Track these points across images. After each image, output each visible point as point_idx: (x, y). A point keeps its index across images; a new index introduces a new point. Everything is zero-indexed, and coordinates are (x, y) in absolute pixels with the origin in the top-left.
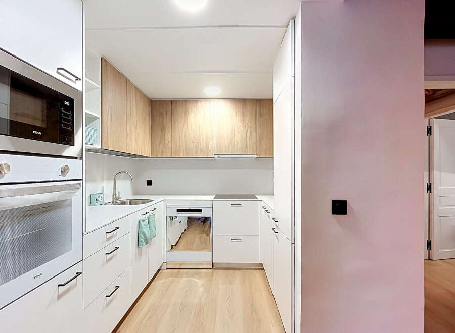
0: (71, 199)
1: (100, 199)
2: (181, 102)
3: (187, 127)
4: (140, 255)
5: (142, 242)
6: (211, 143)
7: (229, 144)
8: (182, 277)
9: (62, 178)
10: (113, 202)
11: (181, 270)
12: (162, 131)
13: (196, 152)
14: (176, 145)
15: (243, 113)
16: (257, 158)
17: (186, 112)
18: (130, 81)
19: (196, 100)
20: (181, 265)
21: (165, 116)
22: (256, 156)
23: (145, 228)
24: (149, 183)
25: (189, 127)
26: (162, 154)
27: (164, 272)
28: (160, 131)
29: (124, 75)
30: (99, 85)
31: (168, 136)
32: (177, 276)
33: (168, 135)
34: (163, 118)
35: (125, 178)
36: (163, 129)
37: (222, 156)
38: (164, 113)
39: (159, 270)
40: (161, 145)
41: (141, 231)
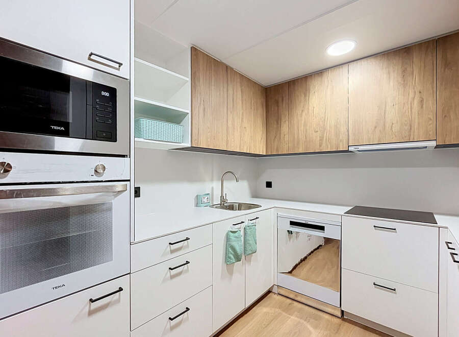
0: (112, 203)
1: (205, 200)
2: (299, 81)
3: (308, 112)
4: (231, 272)
5: (230, 258)
6: (343, 129)
7: (376, 127)
8: (292, 315)
9: (95, 178)
10: (221, 204)
11: (294, 302)
12: (277, 122)
13: (320, 146)
14: (294, 137)
15: (404, 71)
16: (437, 147)
17: (306, 92)
18: (232, 69)
19: (320, 73)
20: (296, 295)
21: (280, 104)
22: (434, 144)
23: (235, 241)
24: (269, 185)
25: (310, 111)
26: (277, 150)
27: (274, 297)
28: (276, 123)
29: (223, 63)
30: (188, 78)
31: (285, 128)
32: (287, 310)
33: (285, 126)
34: (278, 106)
35: (230, 179)
36: (278, 120)
37: (361, 148)
38: (280, 99)
39: (269, 292)
40: (276, 140)
41: (230, 244)
